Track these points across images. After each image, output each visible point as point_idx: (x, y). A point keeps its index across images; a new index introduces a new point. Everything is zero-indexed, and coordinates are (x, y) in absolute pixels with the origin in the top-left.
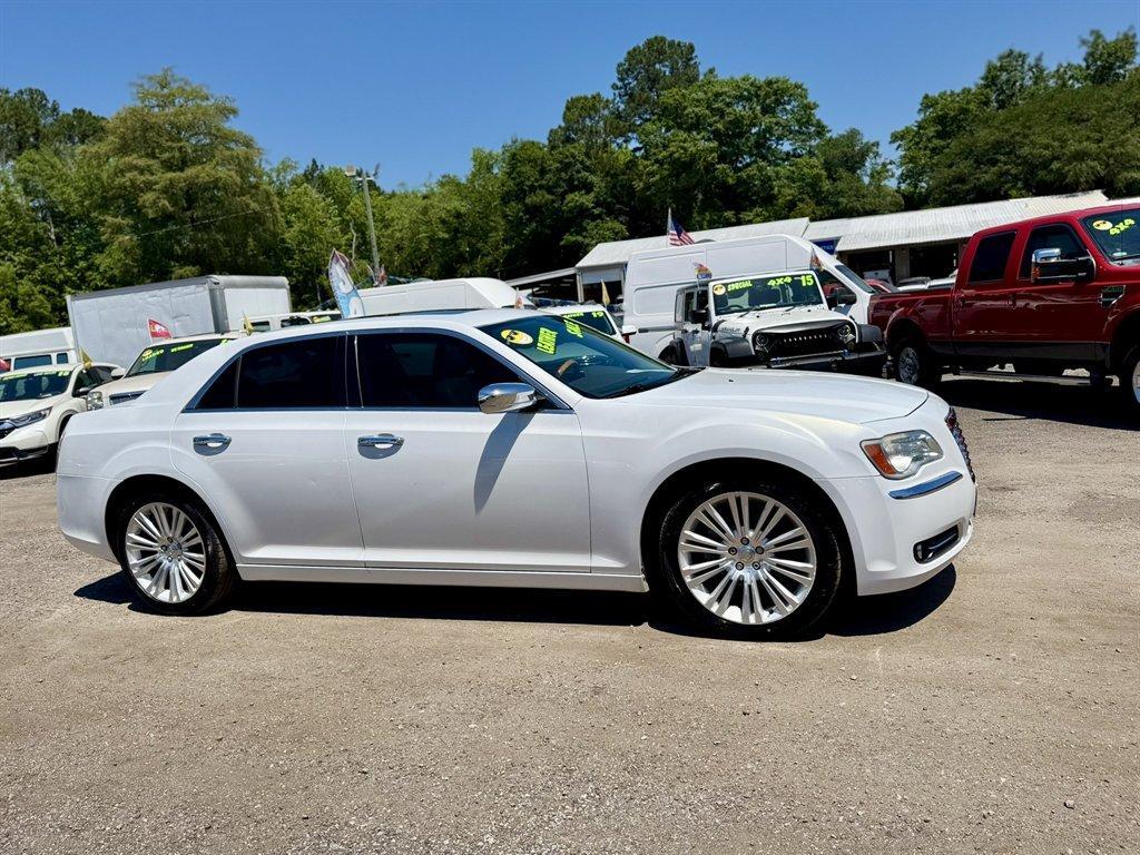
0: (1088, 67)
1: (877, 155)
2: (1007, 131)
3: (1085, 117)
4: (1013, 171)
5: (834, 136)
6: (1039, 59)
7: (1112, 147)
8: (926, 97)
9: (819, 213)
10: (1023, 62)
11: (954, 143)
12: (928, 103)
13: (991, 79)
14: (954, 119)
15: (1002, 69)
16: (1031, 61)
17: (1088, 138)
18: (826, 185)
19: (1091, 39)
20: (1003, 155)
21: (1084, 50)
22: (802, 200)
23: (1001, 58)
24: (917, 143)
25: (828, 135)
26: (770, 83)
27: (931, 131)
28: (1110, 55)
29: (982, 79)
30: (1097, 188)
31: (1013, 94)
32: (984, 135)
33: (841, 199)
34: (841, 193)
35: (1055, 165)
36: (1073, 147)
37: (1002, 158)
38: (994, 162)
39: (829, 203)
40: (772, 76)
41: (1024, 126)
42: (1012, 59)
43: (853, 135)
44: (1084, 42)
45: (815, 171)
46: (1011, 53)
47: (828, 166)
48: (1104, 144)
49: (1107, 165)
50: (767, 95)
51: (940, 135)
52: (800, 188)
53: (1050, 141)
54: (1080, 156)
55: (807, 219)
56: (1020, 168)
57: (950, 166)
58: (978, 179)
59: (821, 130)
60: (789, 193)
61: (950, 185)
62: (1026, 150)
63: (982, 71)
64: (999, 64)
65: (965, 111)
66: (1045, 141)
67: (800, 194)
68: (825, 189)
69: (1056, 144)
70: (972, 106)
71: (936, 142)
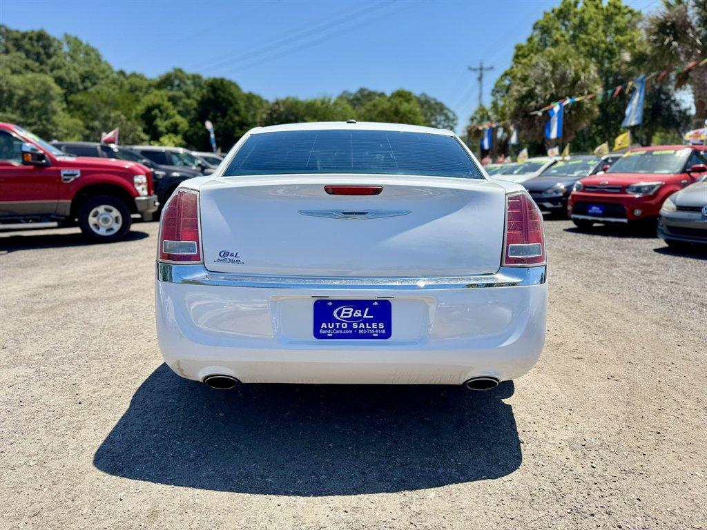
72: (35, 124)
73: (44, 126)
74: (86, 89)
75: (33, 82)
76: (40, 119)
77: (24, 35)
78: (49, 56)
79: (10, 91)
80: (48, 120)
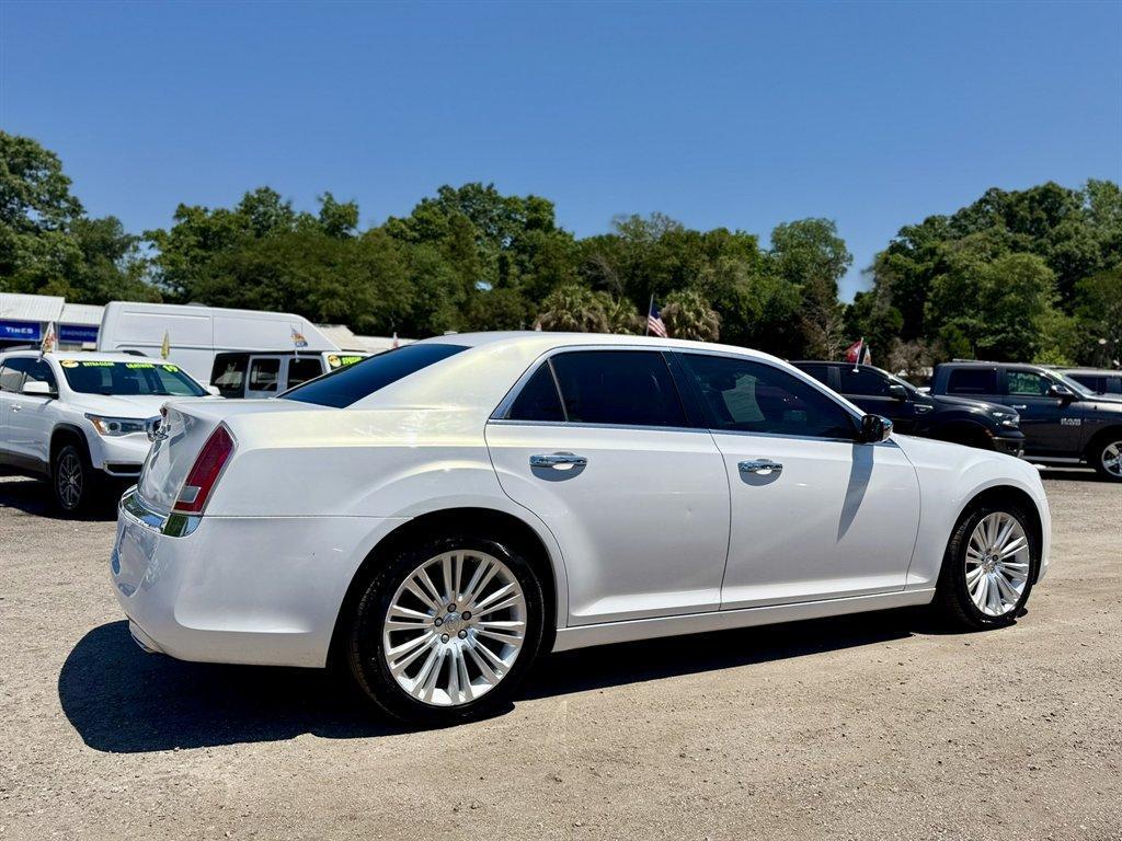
0: (322, 221)
1: (136, 249)
2: (270, 257)
3: (332, 262)
4: (275, 295)
5: (92, 218)
6: (289, 203)
7: (355, 292)
8: (182, 206)
9: (74, 295)
10: (276, 202)
11: (216, 257)
12: (182, 212)
13: (249, 206)
14: (217, 234)
15: (260, 201)
16: (283, 202)
17: (337, 281)
18: (83, 268)
19: (325, 199)
20: (268, 278)
21: (321, 207)
22: (55, 278)
23: (258, 192)
24: (177, 248)
25: (84, 216)
26: (21, 142)
27: (193, 240)
28: (340, 216)
29: (241, 205)
30: (342, 323)
31: (269, 227)
32: (248, 257)
33: (101, 286)
34: (99, 279)
35: (312, 297)
36: (325, 285)
37: (265, 281)
38: (258, 283)
39: (85, 287)
40: (24, 135)
41: (283, 256)
42: (266, 196)
43: (112, 223)
44: (321, 200)
45: (71, 250)
46: (267, 190)
47: (84, 247)
48: (350, 288)
49: (351, 306)
50: (16, 154)
51: (202, 246)
52: (53, 263)
53: (308, 276)
54: (332, 294)
55: (63, 299)
56: (281, 293)
57: (215, 277)
58: (242, 295)
59: (76, 208)
60: (37, 265)
61: (213, 295)
62: (285, 279)
63: (241, 199)
64: (256, 196)
65: (228, 230)
66: (303, 275)
67: (51, 270)
68: (81, 272)
69: (312, 279)
70: (233, 227)
71: (198, 251)
72: (1003, 330)
73: (1016, 332)
74: (1109, 265)
75: (1011, 267)
76: (1012, 324)
77: (1021, 198)
78: (1054, 221)
79: (975, 284)
80: (1024, 324)
